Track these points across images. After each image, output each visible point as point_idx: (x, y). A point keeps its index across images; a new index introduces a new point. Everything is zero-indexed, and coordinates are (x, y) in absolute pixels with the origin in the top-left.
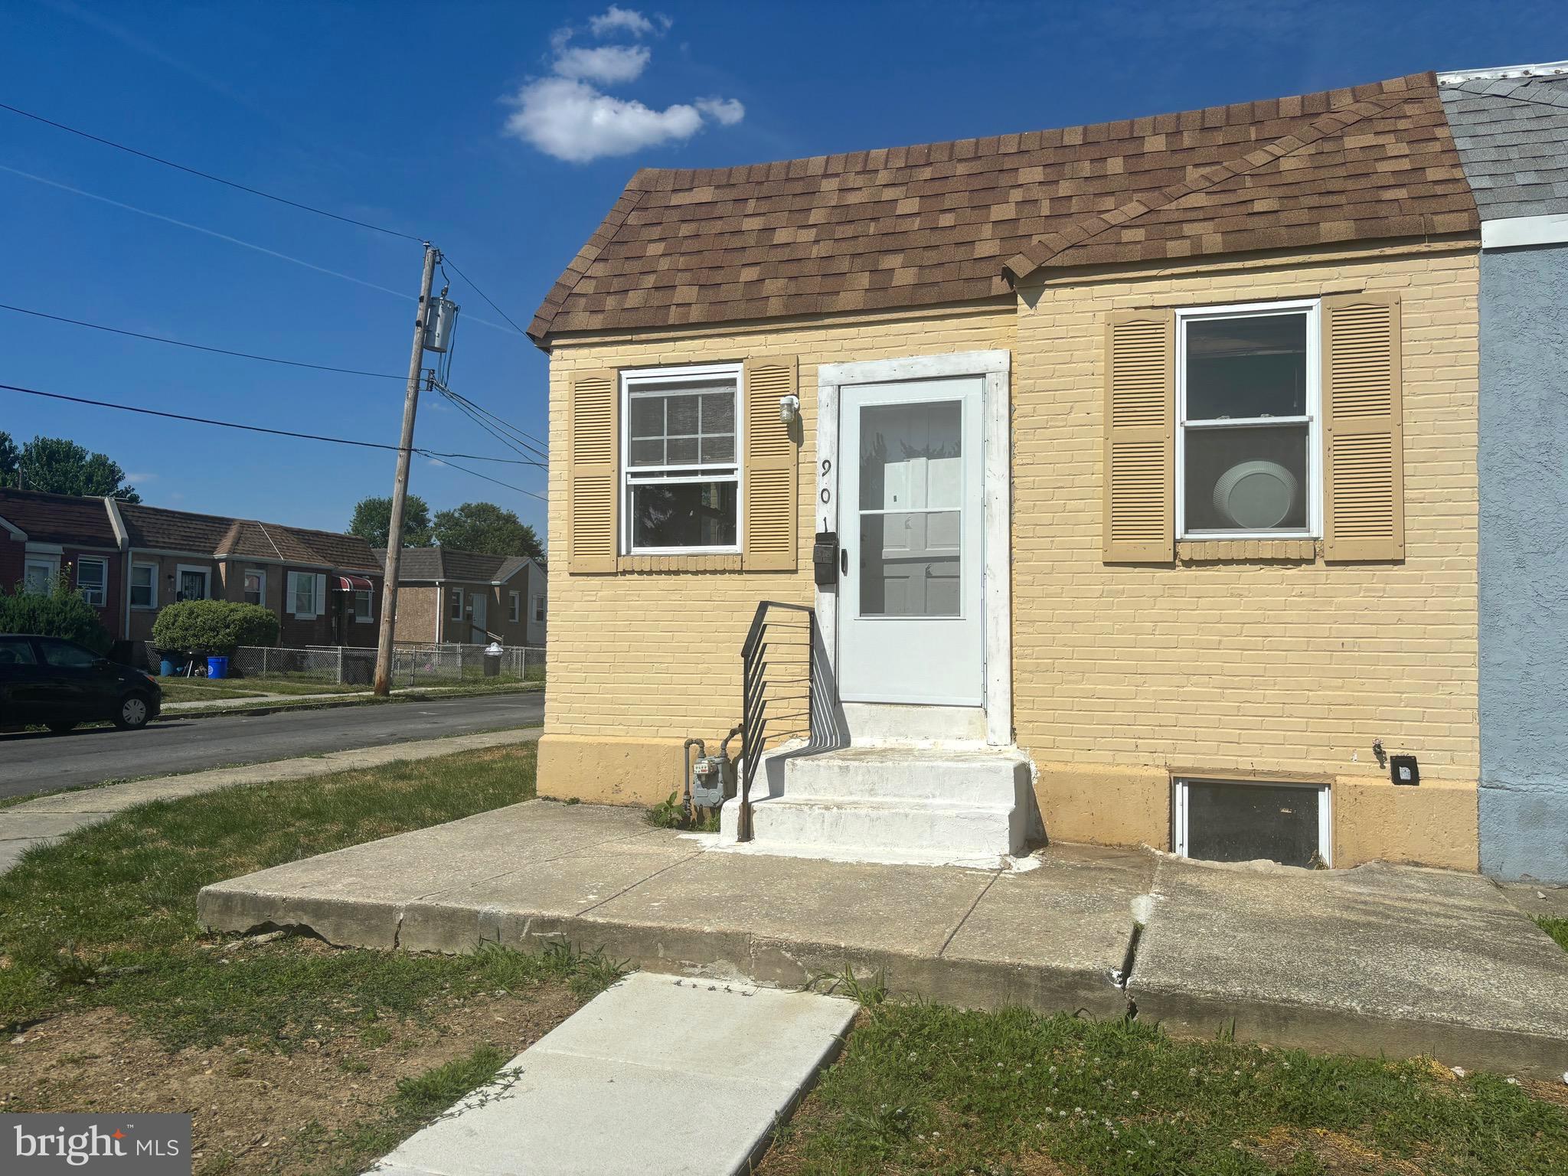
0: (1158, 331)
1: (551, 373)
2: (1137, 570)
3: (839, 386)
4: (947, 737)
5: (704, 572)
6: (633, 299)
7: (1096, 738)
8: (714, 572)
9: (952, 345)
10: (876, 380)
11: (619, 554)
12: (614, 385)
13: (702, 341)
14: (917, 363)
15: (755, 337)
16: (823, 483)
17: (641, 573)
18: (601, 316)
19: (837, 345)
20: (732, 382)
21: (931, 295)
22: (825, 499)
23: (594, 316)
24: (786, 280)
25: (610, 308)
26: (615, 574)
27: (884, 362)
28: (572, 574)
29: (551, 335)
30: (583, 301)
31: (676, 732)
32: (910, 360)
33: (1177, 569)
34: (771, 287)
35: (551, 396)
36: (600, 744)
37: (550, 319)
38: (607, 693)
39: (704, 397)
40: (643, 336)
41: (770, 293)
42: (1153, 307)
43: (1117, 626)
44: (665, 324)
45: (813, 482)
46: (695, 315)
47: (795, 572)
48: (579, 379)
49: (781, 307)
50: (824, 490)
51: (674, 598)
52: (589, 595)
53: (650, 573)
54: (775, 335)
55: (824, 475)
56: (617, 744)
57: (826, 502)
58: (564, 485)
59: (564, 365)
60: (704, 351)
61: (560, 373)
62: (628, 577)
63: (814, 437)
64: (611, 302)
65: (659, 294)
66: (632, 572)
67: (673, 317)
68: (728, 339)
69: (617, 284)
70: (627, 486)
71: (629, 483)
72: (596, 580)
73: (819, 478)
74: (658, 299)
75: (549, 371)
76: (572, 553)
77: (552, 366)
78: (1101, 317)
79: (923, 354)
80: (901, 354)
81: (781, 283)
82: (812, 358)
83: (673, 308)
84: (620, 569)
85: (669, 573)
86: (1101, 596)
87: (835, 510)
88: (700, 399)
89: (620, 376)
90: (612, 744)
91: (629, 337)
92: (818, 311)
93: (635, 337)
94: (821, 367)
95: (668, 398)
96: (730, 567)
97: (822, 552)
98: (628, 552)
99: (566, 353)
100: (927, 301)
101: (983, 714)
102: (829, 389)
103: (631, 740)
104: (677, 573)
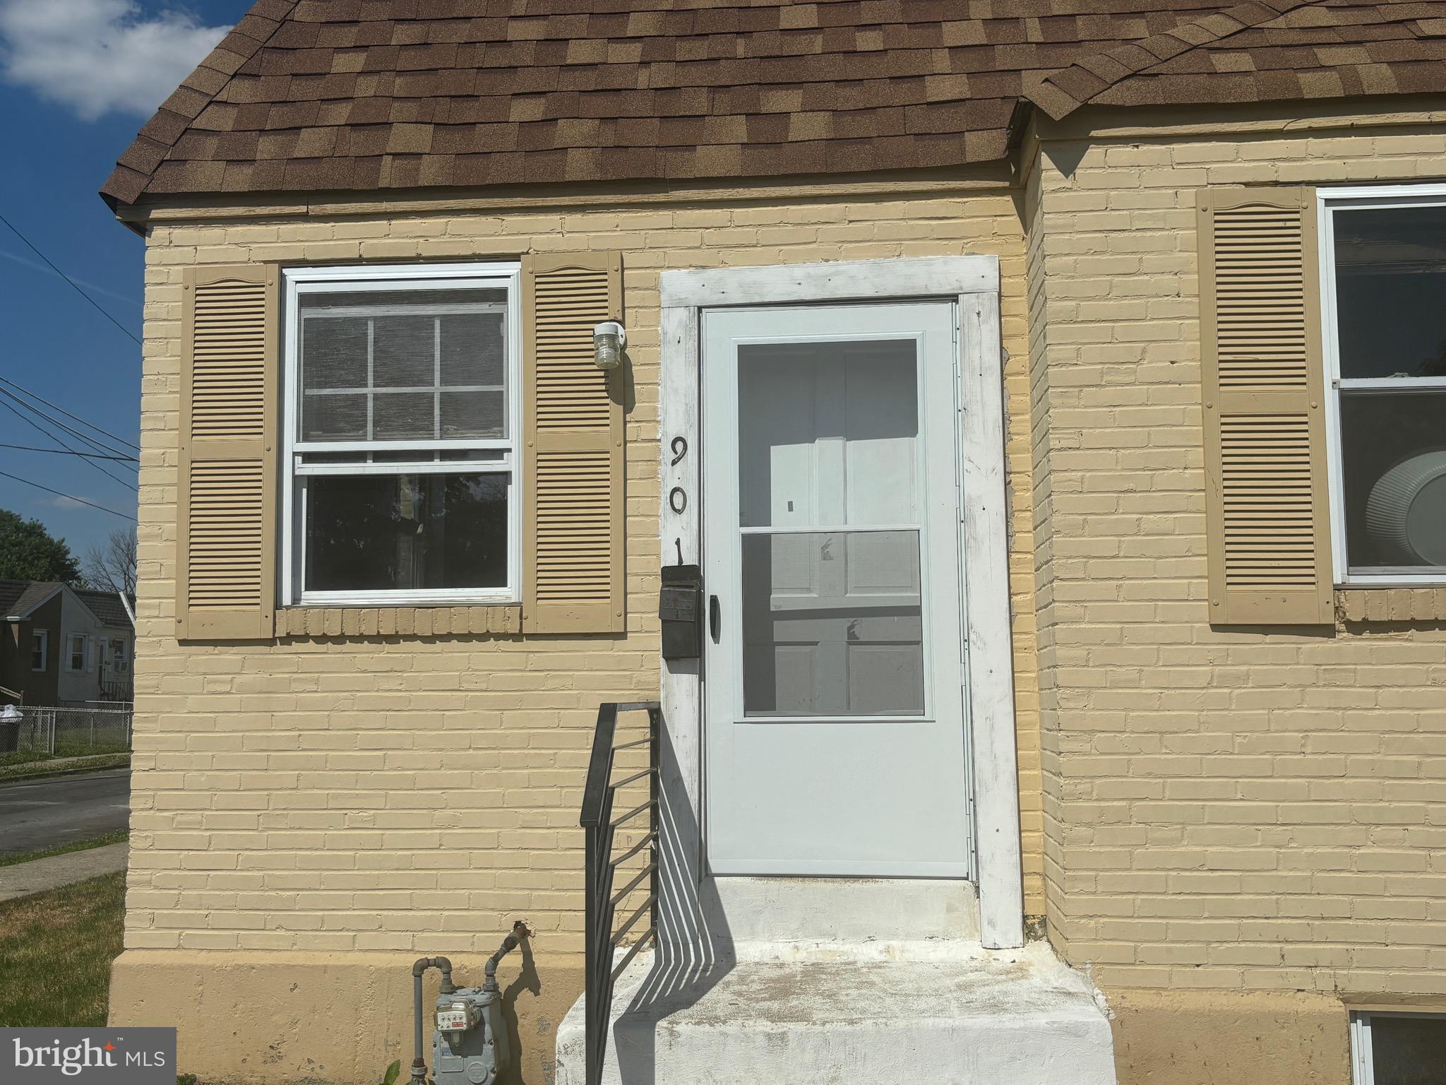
0: (1289, 224)
1: (148, 269)
2: (1269, 638)
3: (700, 309)
4: (909, 936)
5: (448, 637)
6: (310, 143)
7: (1209, 942)
8: (467, 637)
9: (895, 245)
10: (767, 300)
11: (278, 605)
12: (271, 295)
13: (442, 221)
14: (837, 273)
15: (541, 217)
16: (671, 477)
17: (322, 639)
18: (248, 170)
19: (693, 237)
20: (500, 295)
21: (861, 158)
22: (678, 506)
23: (235, 169)
24: (597, 122)
25: (266, 156)
26: (271, 642)
27: (781, 269)
28: (183, 642)
29: (148, 200)
30: (212, 144)
31: (391, 941)
32: (825, 268)
33: (1338, 636)
34: (568, 132)
35: (147, 312)
36: (238, 967)
37: (146, 169)
38: (253, 869)
39: (445, 319)
40: (330, 208)
41: (569, 142)
42: (1276, 183)
43: (1239, 740)
44: (372, 188)
45: (653, 476)
46: (429, 173)
47: (622, 636)
48: (201, 281)
49: (591, 165)
50: (675, 490)
51: (387, 687)
52: (214, 682)
53: (340, 639)
54: (579, 216)
55: (674, 463)
56: (274, 967)
57: (679, 512)
58: (171, 475)
59: (175, 254)
60: (446, 239)
61: (165, 269)
62: (296, 646)
63: (654, 397)
64: (266, 147)
65: (358, 136)
66: (304, 638)
67: (388, 175)
68: (490, 219)
69: (276, 117)
70: (296, 478)
71: (297, 473)
72: (231, 656)
73: (665, 468)
74: (357, 143)
75: (144, 265)
76: (185, 602)
77: (149, 256)
78: (1188, 196)
79: (846, 258)
80: (808, 258)
81: (588, 126)
82: (648, 258)
83: (387, 160)
84: (281, 633)
85: (378, 639)
86: (1209, 685)
87: (696, 526)
88: (437, 323)
89: (282, 278)
90: (263, 968)
91: (303, 209)
92: (660, 175)
93: (314, 209)
94: (665, 274)
95: (375, 319)
96: (498, 629)
97: (675, 601)
98: (296, 599)
99: (179, 233)
100: (854, 167)
101: (972, 890)
102: (682, 314)
103: (300, 959)
104: (393, 639)
